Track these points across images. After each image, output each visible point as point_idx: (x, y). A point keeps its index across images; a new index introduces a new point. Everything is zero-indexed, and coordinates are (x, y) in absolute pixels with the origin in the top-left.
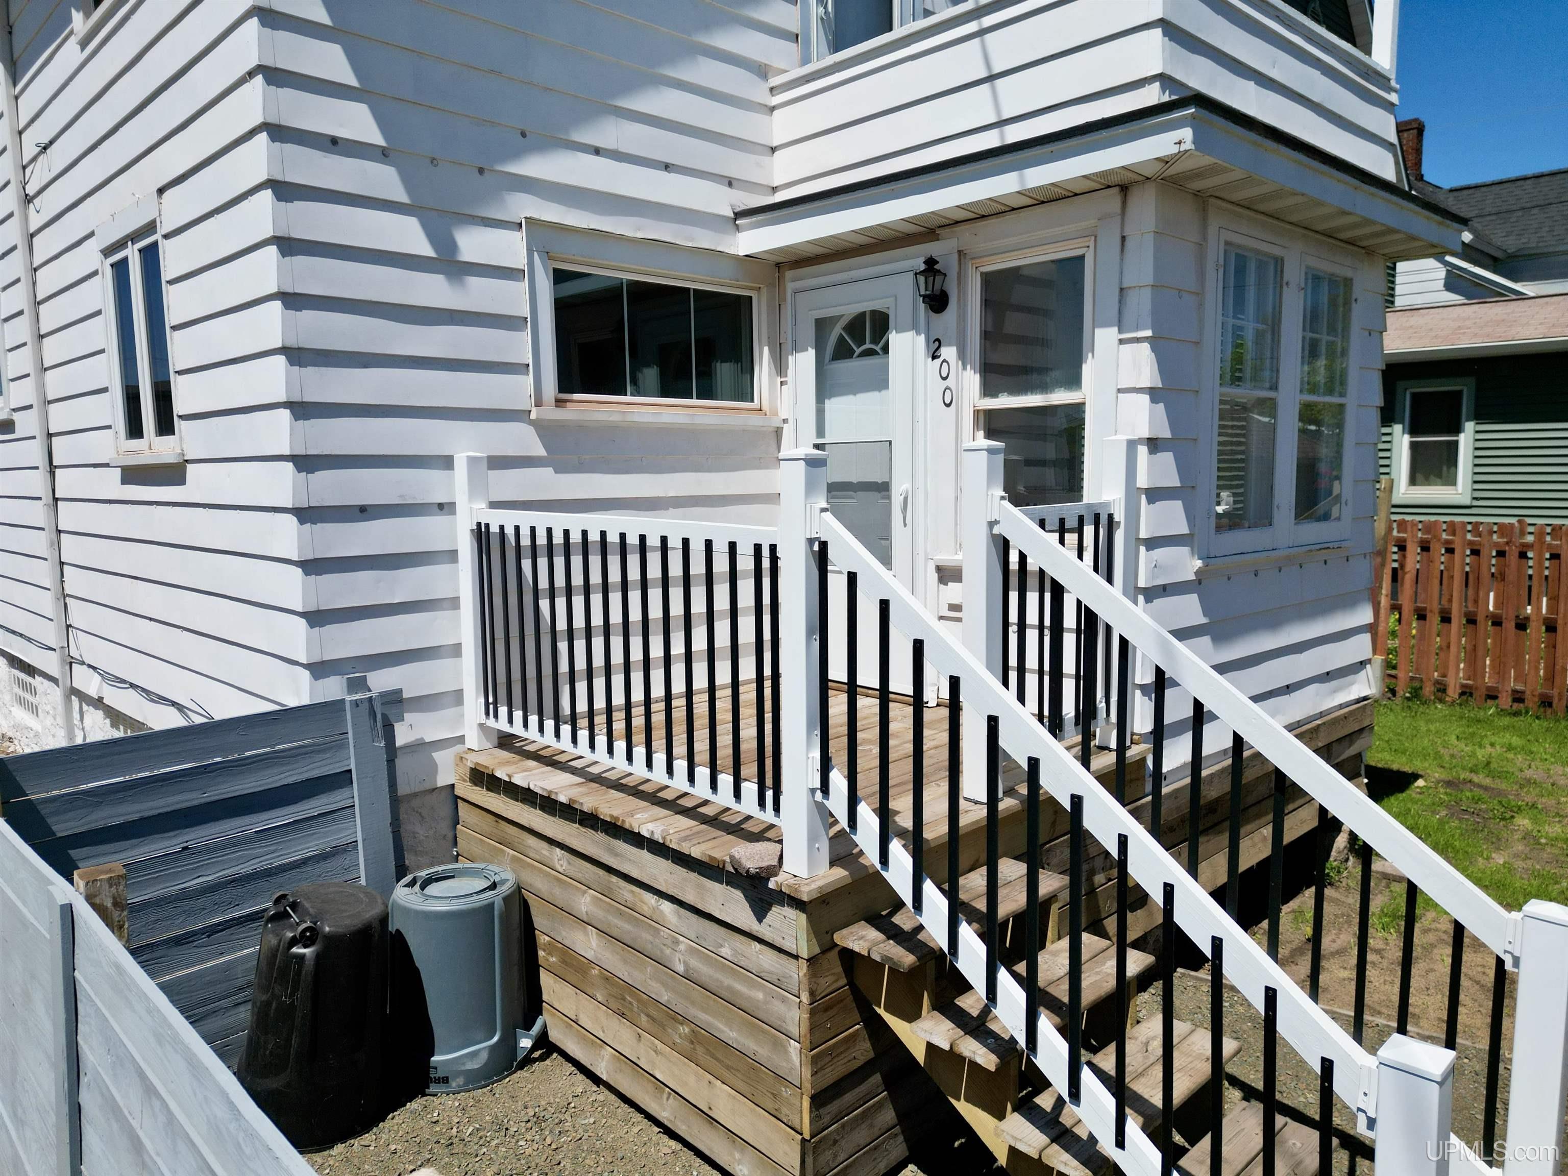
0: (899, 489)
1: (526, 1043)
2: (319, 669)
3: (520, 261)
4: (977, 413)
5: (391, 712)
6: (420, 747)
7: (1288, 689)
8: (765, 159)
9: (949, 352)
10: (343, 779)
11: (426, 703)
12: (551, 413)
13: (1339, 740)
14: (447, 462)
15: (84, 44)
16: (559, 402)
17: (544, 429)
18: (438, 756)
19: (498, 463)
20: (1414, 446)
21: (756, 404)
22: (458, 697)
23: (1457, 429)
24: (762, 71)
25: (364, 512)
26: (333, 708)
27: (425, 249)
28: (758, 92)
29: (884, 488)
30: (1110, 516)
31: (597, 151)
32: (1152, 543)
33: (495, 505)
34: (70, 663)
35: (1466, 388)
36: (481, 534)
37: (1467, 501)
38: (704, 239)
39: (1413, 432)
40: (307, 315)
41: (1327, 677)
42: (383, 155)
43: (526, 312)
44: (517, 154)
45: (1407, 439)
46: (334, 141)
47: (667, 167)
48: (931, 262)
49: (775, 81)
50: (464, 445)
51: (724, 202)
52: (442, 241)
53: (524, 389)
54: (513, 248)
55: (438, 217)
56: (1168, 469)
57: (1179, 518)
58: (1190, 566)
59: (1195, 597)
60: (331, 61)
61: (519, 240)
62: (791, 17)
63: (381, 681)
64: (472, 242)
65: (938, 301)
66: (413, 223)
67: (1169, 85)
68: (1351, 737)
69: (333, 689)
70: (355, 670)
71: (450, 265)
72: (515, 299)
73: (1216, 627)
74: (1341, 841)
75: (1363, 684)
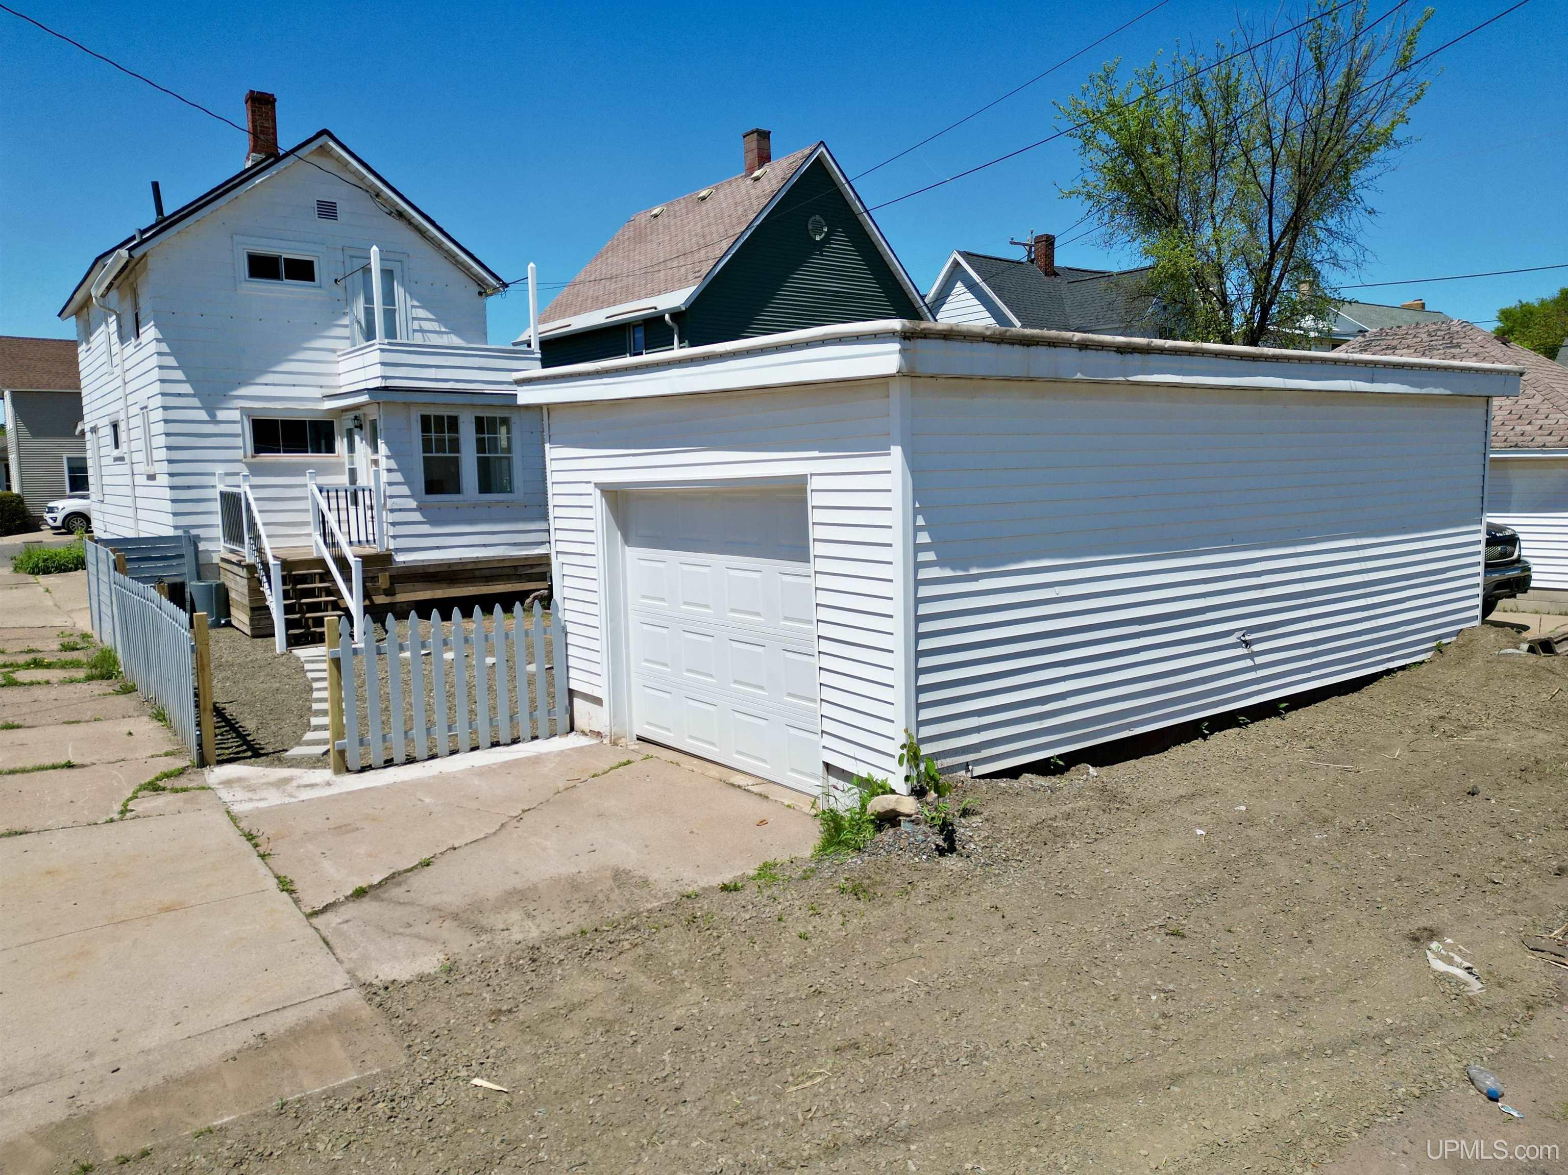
1: (223, 622)
2: (176, 527)
3: (238, 418)
4: (370, 460)
5: (197, 541)
6: (207, 551)
7: (484, 545)
8: (337, 378)
9: (364, 442)
10: (181, 556)
11: (207, 539)
12: (250, 460)
13: (523, 566)
14: (214, 474)
15: (134, 348)
16: (253, 457)
17: (250, 466)
18: (213, 554)
19: (227, 474)
21: (336, 454)
22: (217, 538)
24: (334, 351)
25: (189, 487)
26: (178, 538)
27: (207, 418)
28: (333, 357)
30: (370, 490)
31: (266, 384)
32: (391, 497)
33: (228, 486)
36: (222, 494)
38: (309, 406)
40: (172, 438)
41: (515, 544)
42: (194, 396)
43: (240, 432)
44: (235, 389)
46: (180, 394)
47: (294, 385)
48: (356, 417)
49: (339, 353)
50: (220, 469)
51: (318, 393)
52: (212, 416)
53: (240, 454)
54: (236, 415)
55: (211, 411)
56: (398, 477)
57: (405, 490)
58: (413, 504)
59: (418, 513)
60: (179, 375)
61: (238, 412)
62: (346, 332)
63: (194, 532)
64: (221, 415)
65: (360, 427)
66: (203, 412)
67: (385, 378)
68: (532, 566)
69: (180, 533)
70: (186, 528)
71: (214, 421)
72: (237, 429)
73: (432, 522)
74: (529, 600)
75: (545, 550)
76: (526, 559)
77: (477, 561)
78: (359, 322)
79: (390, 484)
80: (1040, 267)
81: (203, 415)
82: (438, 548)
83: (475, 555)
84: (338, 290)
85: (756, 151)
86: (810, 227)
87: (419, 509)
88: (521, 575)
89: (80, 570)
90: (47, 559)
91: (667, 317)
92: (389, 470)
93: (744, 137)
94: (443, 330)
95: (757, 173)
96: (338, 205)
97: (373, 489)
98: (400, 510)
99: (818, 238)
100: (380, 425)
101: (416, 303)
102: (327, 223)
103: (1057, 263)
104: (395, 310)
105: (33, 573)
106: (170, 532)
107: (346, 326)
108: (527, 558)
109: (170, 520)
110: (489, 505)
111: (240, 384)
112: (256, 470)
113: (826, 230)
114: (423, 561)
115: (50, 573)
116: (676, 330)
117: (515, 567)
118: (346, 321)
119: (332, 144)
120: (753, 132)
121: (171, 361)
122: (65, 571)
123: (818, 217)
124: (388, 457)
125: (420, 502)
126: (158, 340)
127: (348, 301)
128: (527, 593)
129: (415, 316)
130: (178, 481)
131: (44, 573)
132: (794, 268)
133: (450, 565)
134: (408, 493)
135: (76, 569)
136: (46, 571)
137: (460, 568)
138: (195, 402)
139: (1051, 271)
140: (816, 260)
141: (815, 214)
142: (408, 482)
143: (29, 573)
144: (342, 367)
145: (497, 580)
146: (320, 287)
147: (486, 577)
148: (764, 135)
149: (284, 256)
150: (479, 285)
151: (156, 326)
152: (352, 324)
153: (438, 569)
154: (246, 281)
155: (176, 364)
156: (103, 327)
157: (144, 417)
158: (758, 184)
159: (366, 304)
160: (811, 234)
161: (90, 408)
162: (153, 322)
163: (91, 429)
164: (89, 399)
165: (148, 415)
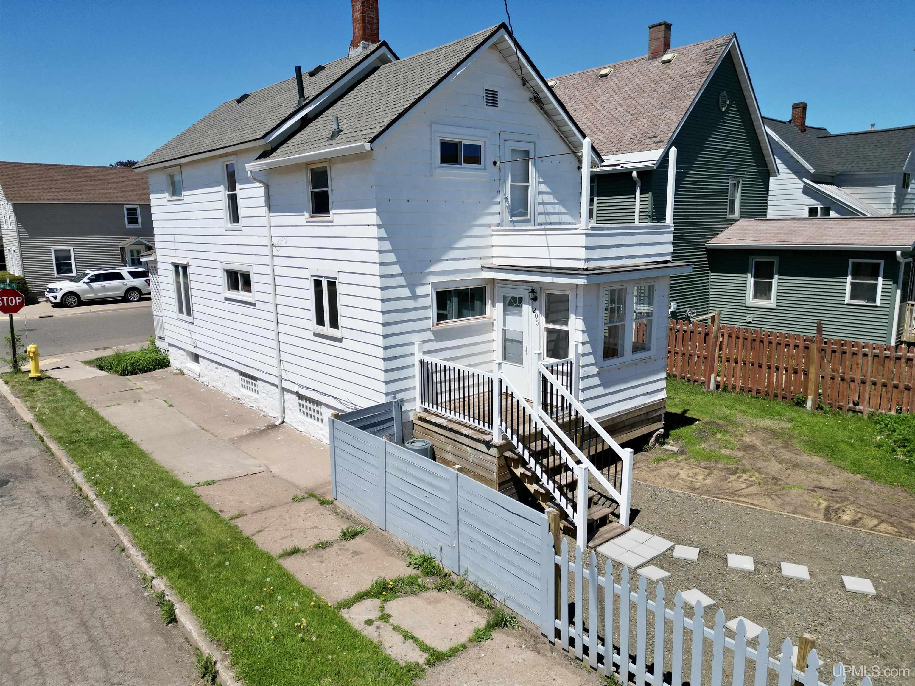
0: (525, 344)
2: (387, 394)
3: (430, 293)
4: (545, 328)
5: (402, 403)
6: (406, 411)
7: (632, 398)
8: (491, 249)
9: (537, 312)
10: (392, 419)
11: (408, 401)
12: (436, 328)
13: (651, 411)
14: (414, 344)
15: (307, 222)
16: (437, 325)
17: (434, 332)
18: (411, 413)
19: (424, 342)
20: (755, 282)
21: (487, 316)
22: (414, 399)
23: (772, 278)
24: (490, 226)
25: (396, 358)
26: (389, 404)
27: (409, 294)
28: (489, 231)
29: (521, 342)
30: (571, 362)
31: (447, 260)
32: (583, 367)
33: (423, 353)
34: (282, 380)
35: (775, 260)
36: (422, 362)
37: (774, 307)
38: (472, 276)
39: (755, 278)
40: (387, 315)
41: (648, 394)
42: (401, 275)
43: (430, 304)
44: (429, 267)
45: (753, 279)
46: (392, 275)
47: (464, 259)
48: (533, 290)
49: (494, 228)
50: (417, 338)
51: (477, 264)
52: (413, 292)
53: (428, 324)
54: (428, 290)
55: (412, 286)
56: (588, 348)
57: (591, 359)
58: (595, 370)
59: (598, 378)
60: (392, 257)
61: (429, 287)
62: (497, 209)
63: (399, 396)
64: (420, 291)
65: (535, 299)
66: (407, 289)
67: (586, 260)
68: (656, 410)
69: (389, 399)
70: (394, 394)
71: (414, 297)
72: (428, 301)
73: (605, 384)
74: (653, 439)
75: (663, 395)
76: (654, 405)
77: (628, 413)
78: (507, 199)
79: (584, 355)
80: (796, 126)
81: (406, 292)
82: (606, 405)
83: (626, 408)
84: (495, 171)
85: (662, 39)
86: (721, 101)
87: (598, 374)
88: (648, 419)
89: (157, 371)
90: (134, 363)
91: (634, 174)
92: (584, 344)
93: (650, 28)
94: (556, 201)
95: (666, 57)
96: (499, 94)
97: (573, 362)
98: (588, 377)
99: (724, 109)
100: (576, 302)
101: (541, 180)
102: (491, 110)
104: (528, 186)
105: (123, 375)
106: (382, 399)
107: (499, 203)
109: (383, 388)
110: (637, 364)
111: (434, 262)
112: (439, 336)
113: (727, 102)
115: (136, 374)
116: (638, 184)
117: (647, 413)
118: (498, 198)
119: (506, 37)
120: (660, 25)
121: (387, 245)
122: (147, 372)
123: (725, 93)
124: (581, 329)
125: (600, 368)
126: (379, 227)
127: (501, 182)
129: (540, 191)
130: (391, 353)
131: (132, 374)
132: (710, 132)
133: (613, 419)
134: (593, 361)
135: (155, 369)
136: (133, 373)
138: (401, 281)
139: (804, 128)
140: (720, 126)
141: (724, 90)
142: (594, 352)
143: (121, 375)
144: (495, 240)
145: (637, 426)
146: (485, 169)
147: (630, 425)
148: (668, 27)
149: (464, 142)
150: (579, 160)
151: (378, 213)
152: (502, 201)
154: (439, 167)
155: (390, 248)
156: (221, 188)
157: (318, 284)
158: (671, 65)
159: (512, 182)
160: (720, 106)
161: (172, 246)
162: (375, 210)
163: (172, 263)
164: (171, 238)
165: (332, 285)
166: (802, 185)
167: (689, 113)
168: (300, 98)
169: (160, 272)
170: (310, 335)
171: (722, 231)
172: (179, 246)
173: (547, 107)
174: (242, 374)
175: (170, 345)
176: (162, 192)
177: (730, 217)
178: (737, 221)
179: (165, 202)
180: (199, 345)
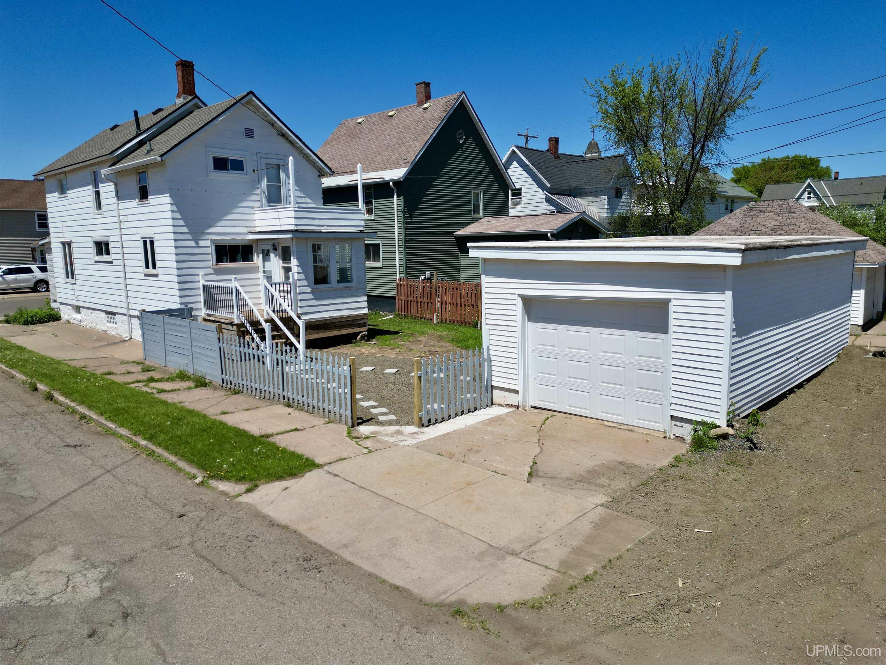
0: (273, 278)
2: (181, 304)
3: (209, 245)
4: (282, 267)
5: (191, 310)
6: (195, 316)
7: (340, 310)
8: (254, 222)
9: (277, 257)
11: (196, 309)
12: (215, 267)
13: (357, 320)
14: (199, 275)
15: (138, 205)
16: (216, 265)
17: (214, 269)
18: (198, 317)
19: (206, 275)
21: (254, 262)
22: (201, 309)
24: (253, 208)
25: (187, 282)
26: (183, 309)
27: (194, 245)
28: (252, 211)
29: (271, 277)
31: (222, 226)
32: (299, 287)
33: (206, 281)
34: (129, 309)
36: (203, 285)
38: (242, 237)
42: (188, 233)
43: (210, 252)
44: (208, 229)
46: (182, 233)
47: (234, 227)
48: (274, 244)
49: (255, 209)
50: (201, 272)
51: (245, 230)
52: (197, 243)
53: (210, 264)
54: (208, 243)
55: (197, 241)
56: (302, 276)
57: (305, 283)
58: (309, 290)
59: (311, 294)
60: (181, 222)
61: (209, 242)
62: (258, 198)
63: (190, 306)
64: (202, 243)
65: (275, 249)
66: (193, 242)
67: (296, 225)
68: (360, 320)
69: (183, 306)
70: (186, 304)
71: (198, 247)
72: (209, 250)
73: (317, 298)
74: (359, 337)
75: (366, 311)
77: (337, 318)
78: (264, 192)
79: (299, 280)
80: (551, 154)
81: (192, 243)
82: (320, 312)
83: (336, 315)
84: (254, 175)
85: (424, 93)
86: (457, 136)
87: (312, 292)
88: (355, 325)
89: (51, 322)
90: (32, 316)
91: (391, 183)
92: (298, 273)
93: (417, 85)
94: (303, 195)
95: (426, 106)
96: (254, 130)
97: (291, 283)
98: (303, 293)
99: (461, 142)
100: (293, 249)
102: (249, 140)
103: (560, 151)
104: (280, 186)
105: (25, 325)
106: (178, 306)
107: (258, 194)
108: (358, 316)
109: (178, 300)
110: (342, 289)
111: (210, 227)
112: (218, 272)
113: (464, 137)
114: (313, 319)
115: (34, 324)
116: (395, 191)
117: (353, 320)
118: (258, 192)
119: (254, 98)
120: (422, 83)
121: (178, 215)
122: (43, 323)
123: (461, 131)
124: (298, 266)
125: (312, 289)
126: (172, 204)
127: (259, 182)
128: (358, 334)
130: (183, 279)
131: (31, 324)
132: (450, 157)
133: (325, 320)
134: (307, 284)
135: (49, 322)
136: (32, 323)
137: (329, 322)
138: (189, 237)
139: (557, 156)
140: (459, 153)
141: (459, 129)
142: (307, 279)
143: (23, 324)
144: (257, 216)
145: (346, 327)
146: (246, 174)
147: (341, 326)
148: (428, 85)
149: (230, 158)
150: (319, 171)
151: (170, 196)
152: (261, 193)
153: (321, 323)
154: (212, 171)
155: (180, 217)
156: (90, 187)
157: (145, 242)
158: (427, 111)
159: (268, 182)
160: (458, 140)
161: (60, 230)
162: (168, 195)
163: (61, 242)
164: (60, 225)
165: (152, 242)
166: (544, 196)
167: (428, 144)
168: (137, 129)
169: (53, 250)
170: (142, 276)
171: (468, 225)
172: (65, 229)
173: (290, 139)
174: (107, 313)
175: (61, 304)
176: (54, 192)
177: (476, 216)
178: (480, 219)
179: (55, 199)
180: (80, 298)
